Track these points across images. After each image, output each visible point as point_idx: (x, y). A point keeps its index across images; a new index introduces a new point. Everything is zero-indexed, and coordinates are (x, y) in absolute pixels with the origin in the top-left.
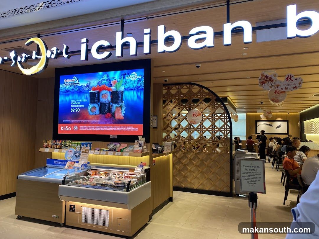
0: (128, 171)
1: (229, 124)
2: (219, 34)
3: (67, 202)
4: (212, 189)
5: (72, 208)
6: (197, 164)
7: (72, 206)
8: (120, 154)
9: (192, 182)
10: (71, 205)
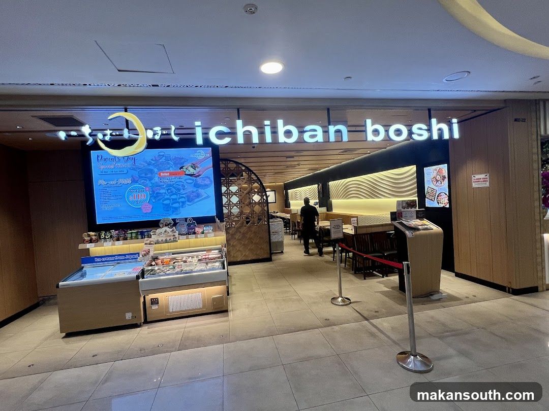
0: (205, 252)
1: (265, 197)
2: (326, 132)
3: (146, 297)
4: (254, 258)
5: (155, 302)
6: (240, 238)
7: (154, 299)
8: (203, 237)
9: (235, 255)
10: (152, 299)
